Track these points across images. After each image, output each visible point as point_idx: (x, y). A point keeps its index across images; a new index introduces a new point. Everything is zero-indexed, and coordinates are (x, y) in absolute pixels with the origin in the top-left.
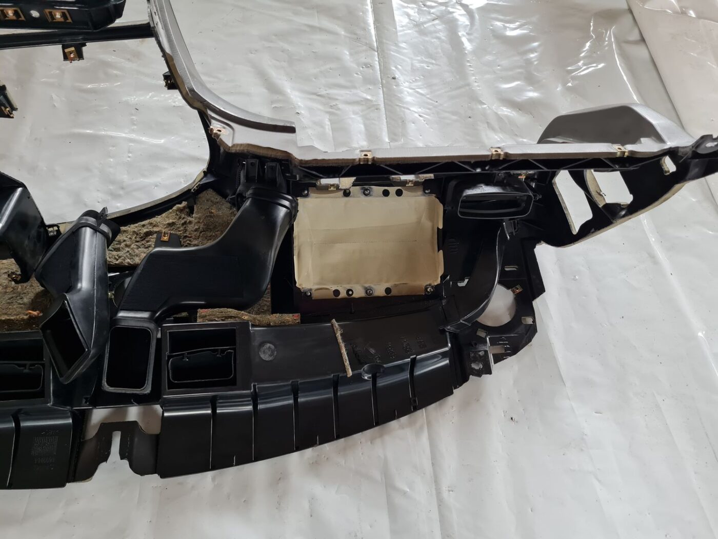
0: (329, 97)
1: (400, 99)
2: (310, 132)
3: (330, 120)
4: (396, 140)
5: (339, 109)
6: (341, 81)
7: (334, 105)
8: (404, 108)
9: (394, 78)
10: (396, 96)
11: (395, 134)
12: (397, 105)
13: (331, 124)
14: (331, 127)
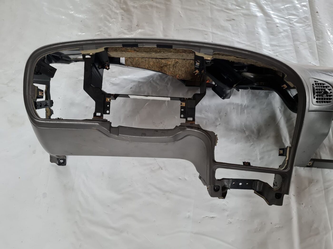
0: (289, 19)
1: (320, 22)
2: (282, 34)
3: (291, 30)
4: (319, 40)
5: (294, 25)
6: (294, 12)
7: (292, 23)
8: (322, 26)
9: (317, 12)
10: (319, 20)
11: (318, 37)
12: (319, 25)
13: (291, 31)
14: (291, 33)
